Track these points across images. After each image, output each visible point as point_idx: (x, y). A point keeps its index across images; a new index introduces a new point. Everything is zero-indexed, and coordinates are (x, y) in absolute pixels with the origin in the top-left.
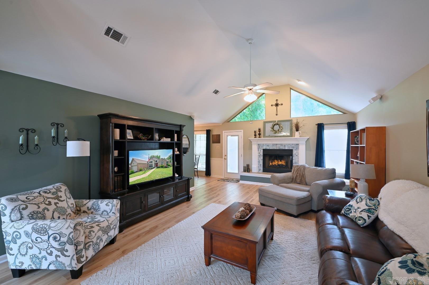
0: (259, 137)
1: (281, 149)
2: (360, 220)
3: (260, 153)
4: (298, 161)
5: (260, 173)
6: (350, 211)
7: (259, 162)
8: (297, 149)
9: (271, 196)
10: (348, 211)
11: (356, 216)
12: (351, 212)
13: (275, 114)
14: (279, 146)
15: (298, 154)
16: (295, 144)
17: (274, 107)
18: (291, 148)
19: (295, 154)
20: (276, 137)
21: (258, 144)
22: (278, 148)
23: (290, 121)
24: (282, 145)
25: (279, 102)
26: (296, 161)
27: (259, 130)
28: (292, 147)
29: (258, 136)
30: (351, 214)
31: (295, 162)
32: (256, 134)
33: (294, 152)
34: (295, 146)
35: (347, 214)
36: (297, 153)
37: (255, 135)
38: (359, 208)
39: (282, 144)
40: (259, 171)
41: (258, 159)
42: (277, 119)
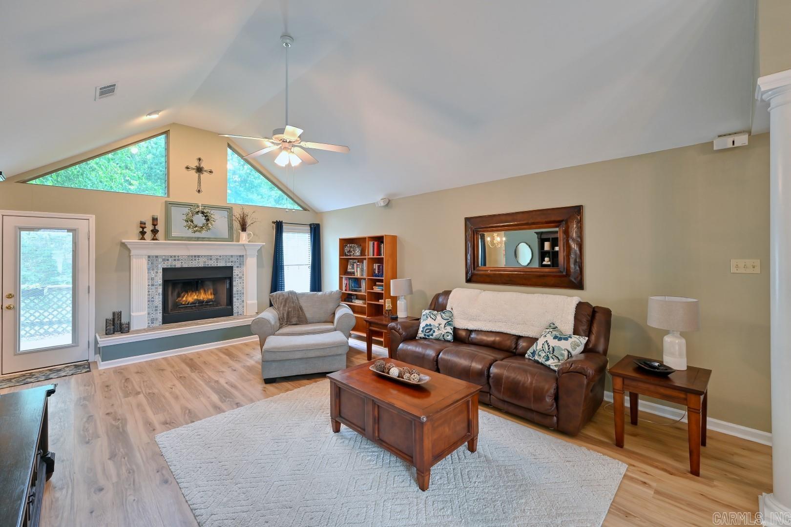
0: (153, 239)
1: (210, 266)
2: (448, 336)
3: (152, 279)
4: (243, 288)
5: (154, 329)
6: (432, 332)
7: (151, 301)
8: (240, 264)
9: (298, 355)
10: (430, 331)
11: (443, 333)
12: (434, 332)
13: (196, 188)
14: (205, 259)
15: (243, 275)
16: (237, 256)
17: (194, 174)
18: (229, 265)
19: (237, 275)
20: (198, 239)
21: (149, 257)
22: (201, 265)
23: (229, 209)
24: (210, 258)
25: (205, 165)
26: (240, 288)
27: (155, 221)
28: (232, 262)
29: (149, 235)
30: (434, 334)
31: (237, 291)
32: (145, 230)
33: (236, 272)
34: (237, 259)
35: (428, 336)
36: (240, 272)
37: (143, 233)
38: (440, 325)
39: (211, 256)
40: (152, 323)
41: (149, 295)
42: (200, 200)
